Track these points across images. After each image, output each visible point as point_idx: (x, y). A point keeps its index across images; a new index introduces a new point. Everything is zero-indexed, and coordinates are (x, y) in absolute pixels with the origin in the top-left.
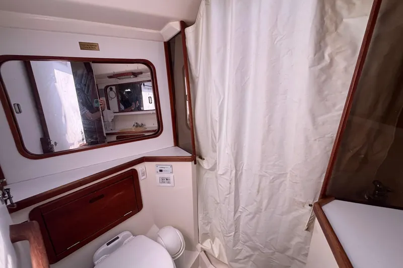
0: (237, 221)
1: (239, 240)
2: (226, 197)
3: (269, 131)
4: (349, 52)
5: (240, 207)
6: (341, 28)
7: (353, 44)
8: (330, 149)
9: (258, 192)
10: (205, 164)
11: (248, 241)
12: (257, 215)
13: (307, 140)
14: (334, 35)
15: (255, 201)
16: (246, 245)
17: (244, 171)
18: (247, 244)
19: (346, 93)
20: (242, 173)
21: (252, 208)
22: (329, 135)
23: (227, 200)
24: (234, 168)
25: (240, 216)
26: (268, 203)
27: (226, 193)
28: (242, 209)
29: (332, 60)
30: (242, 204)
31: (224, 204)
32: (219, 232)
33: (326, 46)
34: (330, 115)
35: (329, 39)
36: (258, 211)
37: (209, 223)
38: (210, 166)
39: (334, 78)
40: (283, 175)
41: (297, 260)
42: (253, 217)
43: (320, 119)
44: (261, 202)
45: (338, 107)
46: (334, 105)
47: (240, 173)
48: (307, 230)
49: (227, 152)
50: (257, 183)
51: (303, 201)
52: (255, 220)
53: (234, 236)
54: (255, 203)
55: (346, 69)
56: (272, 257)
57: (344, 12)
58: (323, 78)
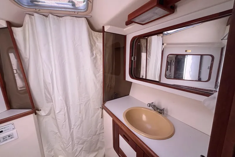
0: (72, 134)
1: (75, 145)
2: (63, 124)
3: (80, 83)
4: (100, 53)
5: (72, 126)
6: (96, 45)
7: (100, 51)
8: (102, 85)
9: (80, 113)
10: (42, 113)
11: (80, 141)
12: (82, 124)
13: (94, 83)
14: (95, 47)
15: (80, 118)
16: (79, 145)
17: (70, 105)
18: (79, 143)
19: (102, 66)
20: (70, 107)
21: (78, 123)
22: (101, 80)
23: (64, 126)
24: (66, 106)
25: (73, 131)
26: (86, 115)
27: (64, 121)
28: (73, 126)
29: (96, 55)
30: (73, 123)
31: (62, 129)
32: (61, 150)
33: (93, 50)
34: (99, 74)
35: (94, 48)
36: (82, 122)
37: (52, 150)
38: (47, 112)
39: (98, 61)
40: (89, 100)
41: (101, 133)
42: (80, 127)
43: (97, 75)
44: (82, 117)
45: (101, 71)
46: (100, 70)
47: (69, 108)
48: (102, 118)
49: (60, 99)
50: (79, 109)
51: (98, 107)
52: (81, 128)
53: (72, 144)
54: (80, 119)
55: (100, 58)
56: (92, 140)
57: (96, 41)
58: (95, 61)
